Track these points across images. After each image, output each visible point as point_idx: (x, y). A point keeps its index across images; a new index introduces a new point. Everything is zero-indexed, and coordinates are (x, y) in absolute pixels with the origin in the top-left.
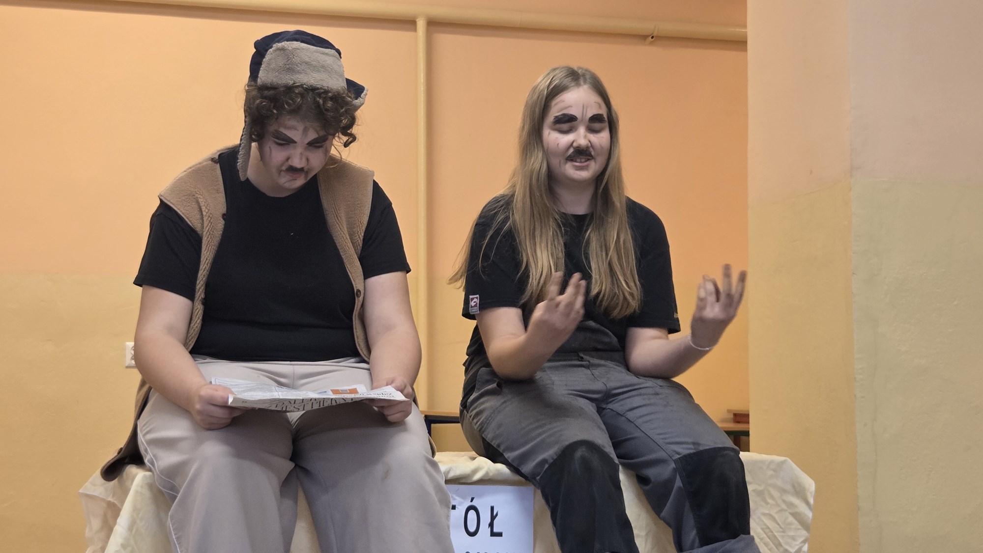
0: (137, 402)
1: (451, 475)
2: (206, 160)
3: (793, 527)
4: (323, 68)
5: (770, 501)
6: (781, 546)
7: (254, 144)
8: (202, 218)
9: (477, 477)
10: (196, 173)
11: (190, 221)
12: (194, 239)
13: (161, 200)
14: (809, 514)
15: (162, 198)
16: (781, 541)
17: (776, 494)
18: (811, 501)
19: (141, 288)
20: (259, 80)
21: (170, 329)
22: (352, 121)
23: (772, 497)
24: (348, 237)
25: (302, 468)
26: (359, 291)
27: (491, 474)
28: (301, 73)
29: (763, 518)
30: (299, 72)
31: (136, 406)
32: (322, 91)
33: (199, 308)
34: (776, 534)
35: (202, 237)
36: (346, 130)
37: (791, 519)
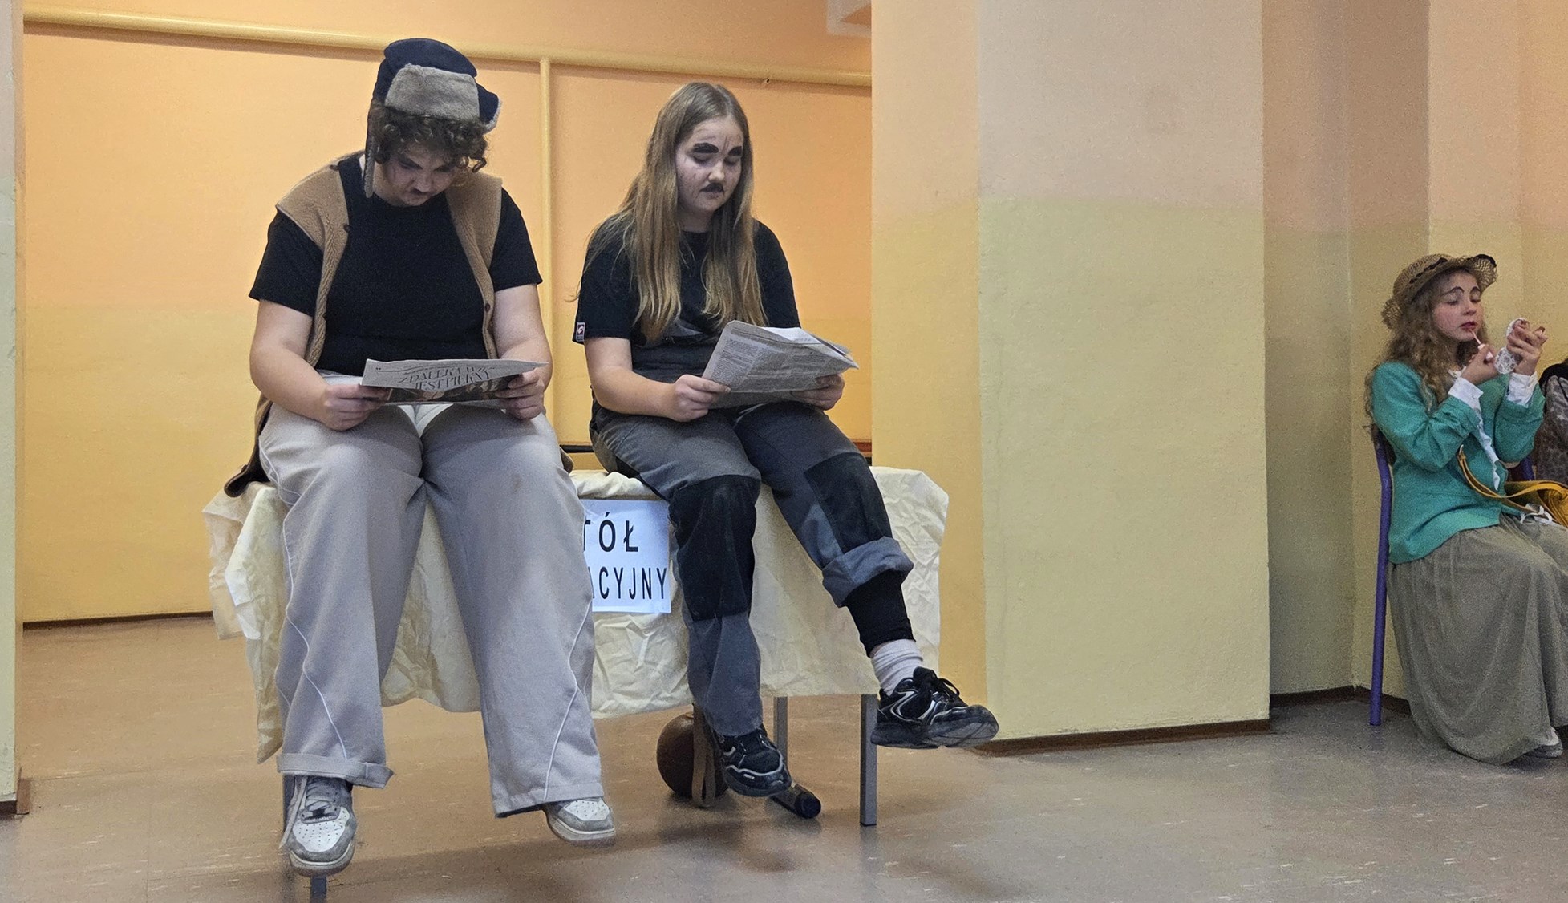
2: (325, 168)
5: (905, 515)
7: (379, 165)
8: (323, 231)
9: (612, 491)
10: (315, 182)
11: (309, 233)
12: (314, 254)
13: (278, 210)
14: (942, 527)
15: (280, 209)
17: (910, 507)
19: (258, 301)
20: (385, 103)
21: (289, 345)
22: (483, 145)
23: (905, 510)
24: (478, 249)
25: (430, 483)
26: (488, 305)
27: (626, 490)
28: (434, 103)
30: (432, 102)
32: (452, 121)
33: (321, 322)
35: (324, 250)
36: (477, 155)
37: (923, 532)
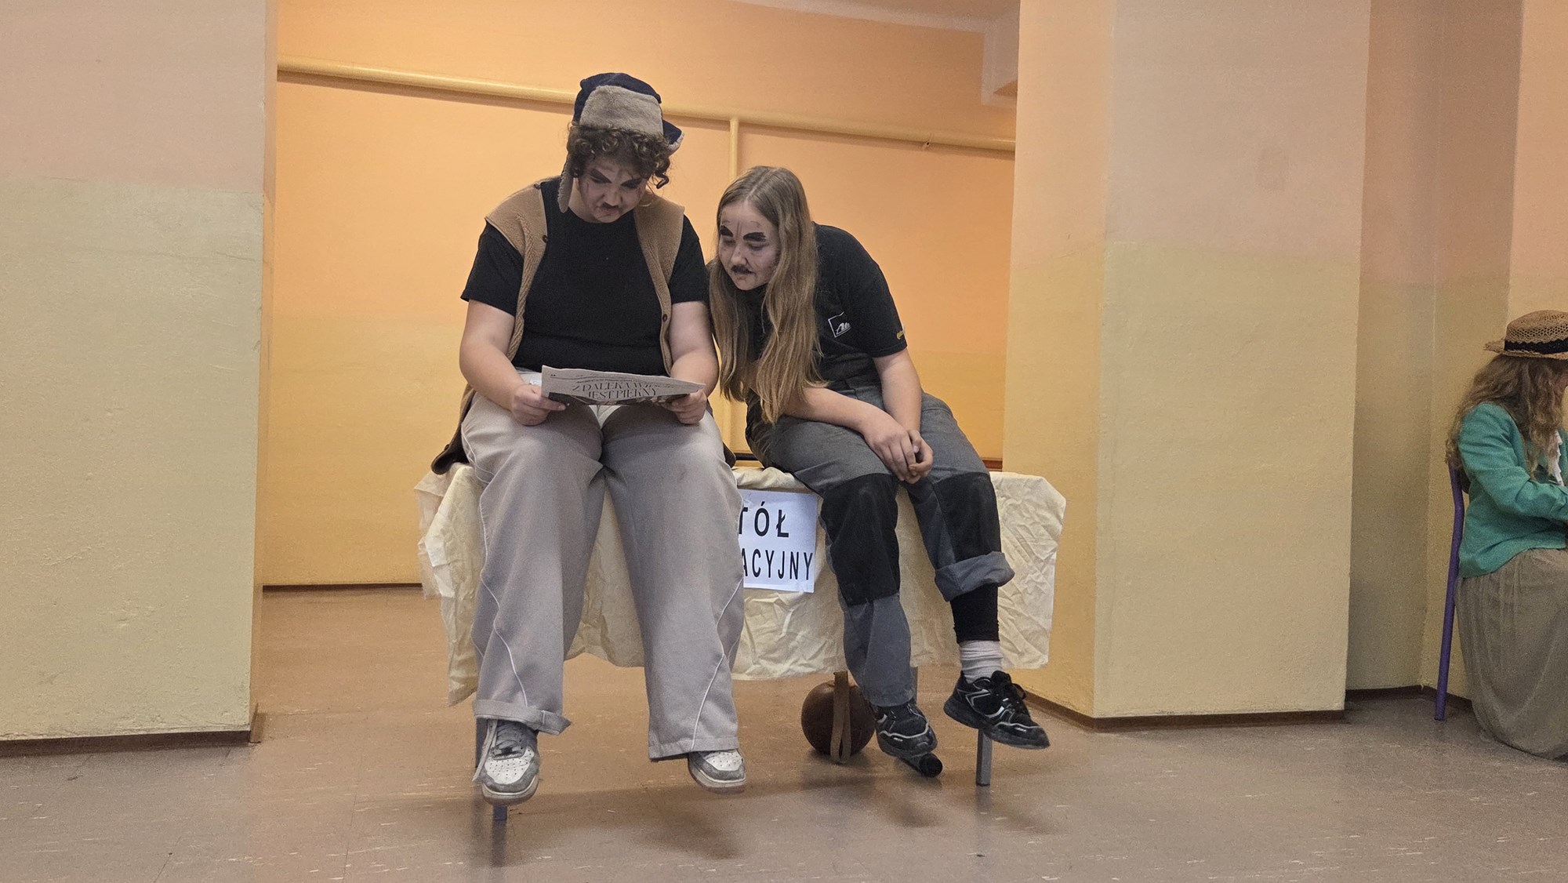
0: (462, 405)
1: (744, 481)
2: (529, 187)
3: (1044, 538)
4: (641, 113)
6: (1033, 552)
7: (575, 180)
8: (524, 240)
9: (767, 484)
10: (520, 198)
11: (512, 242)
12: (517, 260)
14: (1060, 527)
15: (489, 222)
16: (1034, 550)
17: (1031, 508)
18: (1062, 515)
19: (467, 303)
20: (581, 120)
21: (493, 340)
22: (667, 164)
23: (1027, 511)
24: (660, 265)
25: (608, 469)
26: (665, 316)
27: (780, 483)
28: (620, 118)
29: (1019, 530)
30: (619, 117)
31: (461, 407)
32: (639, 136)
33: (521, 321)
34: (1029, 543)
35: (524, 256)
36: (661, 173)
37: (1043, 531)
